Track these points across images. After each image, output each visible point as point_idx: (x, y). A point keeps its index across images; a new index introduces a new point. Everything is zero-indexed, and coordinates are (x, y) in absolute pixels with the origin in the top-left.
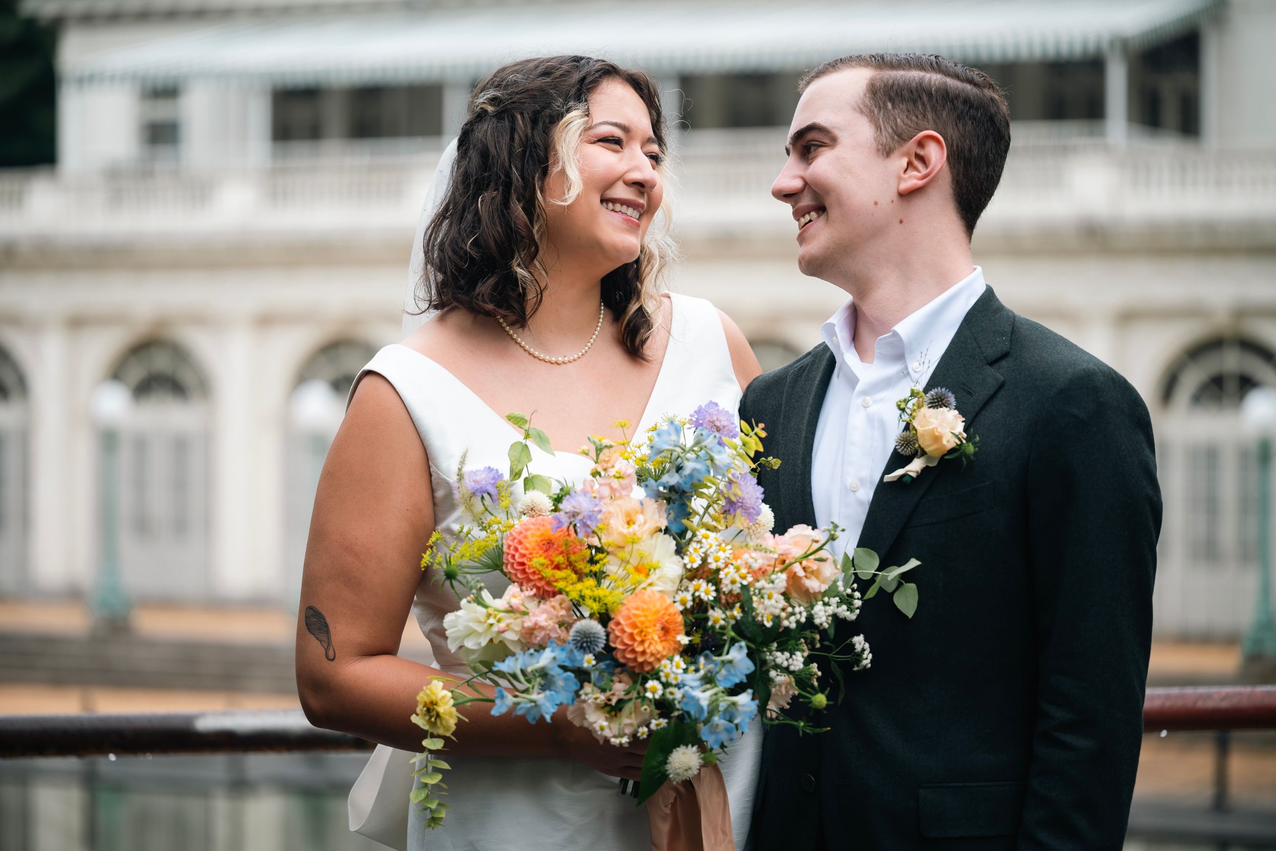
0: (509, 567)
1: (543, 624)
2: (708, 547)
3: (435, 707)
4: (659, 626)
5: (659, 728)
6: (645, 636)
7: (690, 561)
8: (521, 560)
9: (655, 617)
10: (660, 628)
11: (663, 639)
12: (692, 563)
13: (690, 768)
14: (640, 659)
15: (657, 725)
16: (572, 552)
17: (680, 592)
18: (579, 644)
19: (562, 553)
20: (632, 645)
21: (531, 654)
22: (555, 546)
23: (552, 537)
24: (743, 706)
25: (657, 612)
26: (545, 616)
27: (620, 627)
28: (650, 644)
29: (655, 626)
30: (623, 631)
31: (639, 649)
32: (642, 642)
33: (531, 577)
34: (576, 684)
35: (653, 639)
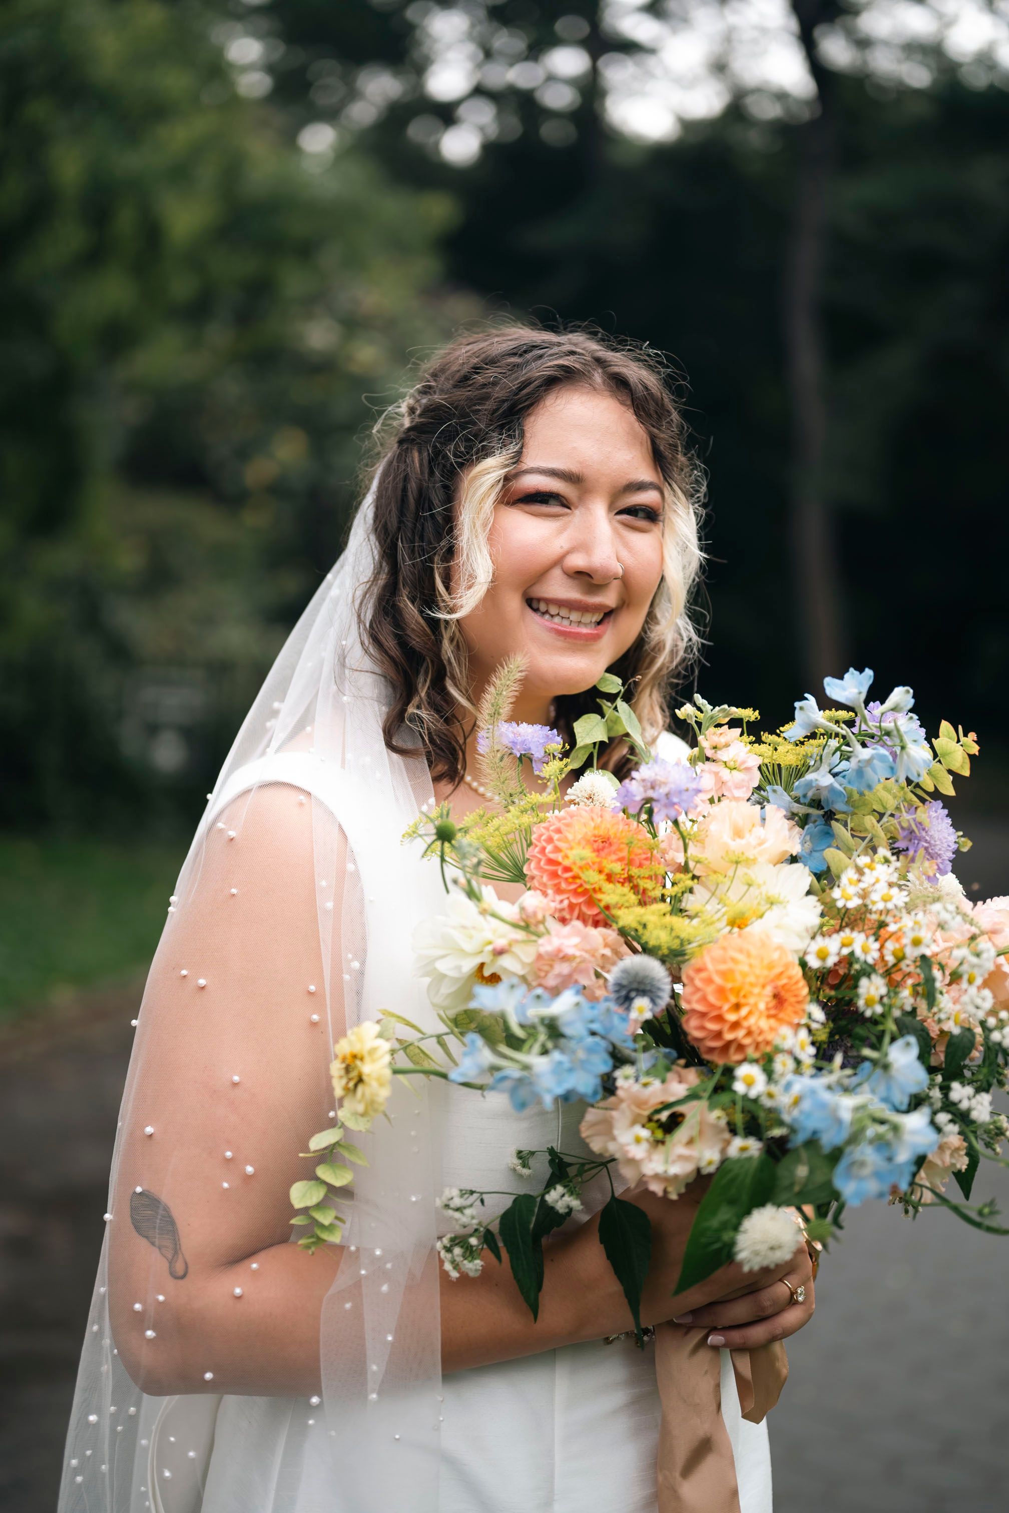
0: (533, 865)
1: (570, 951)
2: (872, 881)
3: (358, 1063)
4: (769, 991)
5: (745, 1155)
6: (745, 996)
7: (843, 897)
8: (552, 856)
9: (765, 972)
10: (771, 994)
11: (773, 1012)
12: (847, 900)
13: (780, 1247)
14: (729, 1036)
15: (743, 1149)
16: (637, 863)
17: (819, 938)
18: (624, 993)
19: (620, 860)
20: (720, 1008)
21: (538, 997)
22: (613, 848)
23: (612, 833)
24: (914, 1132)
25: (770, 967)
26: (576, 940)
27: (703, 975)
28: (750, 1013)
29: (764, 986)
30: (709, 981)
31: (732, 1017)
32: (737, 1007)
33: (563, 885)
34: (605, 1062)
35: (756, 1005)
